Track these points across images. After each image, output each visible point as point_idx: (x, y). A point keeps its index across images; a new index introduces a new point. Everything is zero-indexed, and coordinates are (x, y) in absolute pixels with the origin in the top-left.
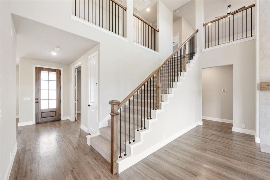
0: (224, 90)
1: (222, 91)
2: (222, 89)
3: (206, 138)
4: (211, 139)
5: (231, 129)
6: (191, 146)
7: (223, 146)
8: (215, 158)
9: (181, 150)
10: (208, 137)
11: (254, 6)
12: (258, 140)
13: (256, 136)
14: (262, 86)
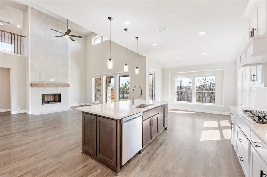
5: (10, 114)
11: (25, 37)
12: (30, 113)
13: (29, 111)
14: (32, 85)
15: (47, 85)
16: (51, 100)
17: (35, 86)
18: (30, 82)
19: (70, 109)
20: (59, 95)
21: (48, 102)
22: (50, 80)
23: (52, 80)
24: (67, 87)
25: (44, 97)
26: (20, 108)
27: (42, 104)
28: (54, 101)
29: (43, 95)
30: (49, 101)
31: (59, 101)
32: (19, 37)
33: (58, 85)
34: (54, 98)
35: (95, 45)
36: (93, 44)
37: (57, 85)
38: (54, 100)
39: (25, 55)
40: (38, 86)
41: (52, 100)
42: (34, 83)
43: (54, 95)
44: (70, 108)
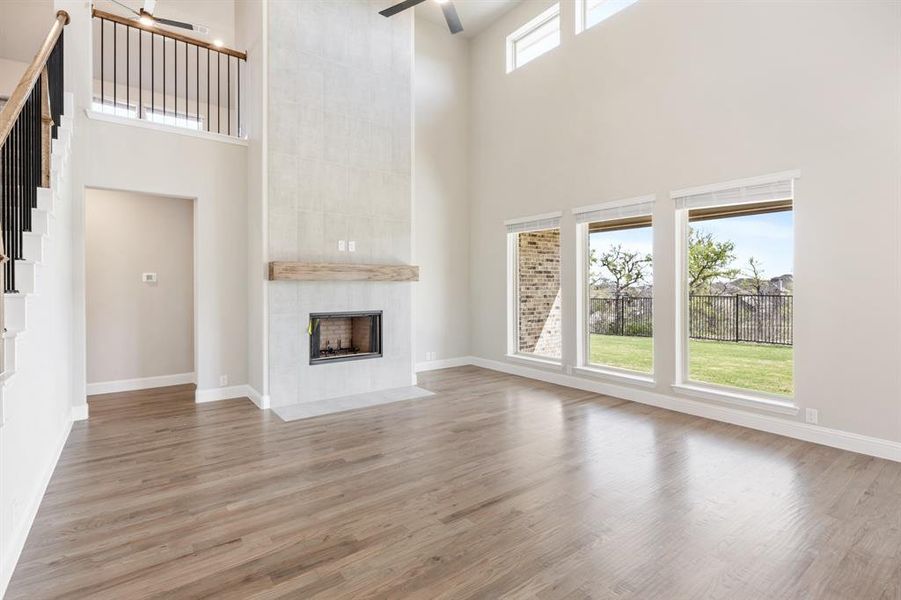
0: (149, 277)
1: (145, 279)
2: (145, 275)
3: (153, 449)
4: (169, 446)
5: (193, 398)
6: (132, 492)
7: (218, 446)
8: (229, 478)
9: (116, 521)
10: (157, 444)
11: (245, 57)
12: (265, 404)
13: (262, 394)
14: (277, 270)
15: (332, 270)
16: (339, 343)
17: (287, 278)
18: (266, 260)
19: (419, 385)
20: (376, 319)
21: (331, 351)
22: (342, 247)
23: (348, 247)
24: (408, 279)
25: (319, 326)
26: (226, 377)
27: (311, 364)
28: (353, 349)
29: (314, 318)
30: (334, 346)
31: (376, 348)
32: (224, 57)
33: (373, 272)
34: (352, 333)
35: (517, 72)
36: (509, 69)
37: (371, 271)
38: (352, 341)
39: (246, 138)
40: (293, 276)
41: (345, 344)
42: (283, 263)
43: (353, 321)
44: (414, 382)
